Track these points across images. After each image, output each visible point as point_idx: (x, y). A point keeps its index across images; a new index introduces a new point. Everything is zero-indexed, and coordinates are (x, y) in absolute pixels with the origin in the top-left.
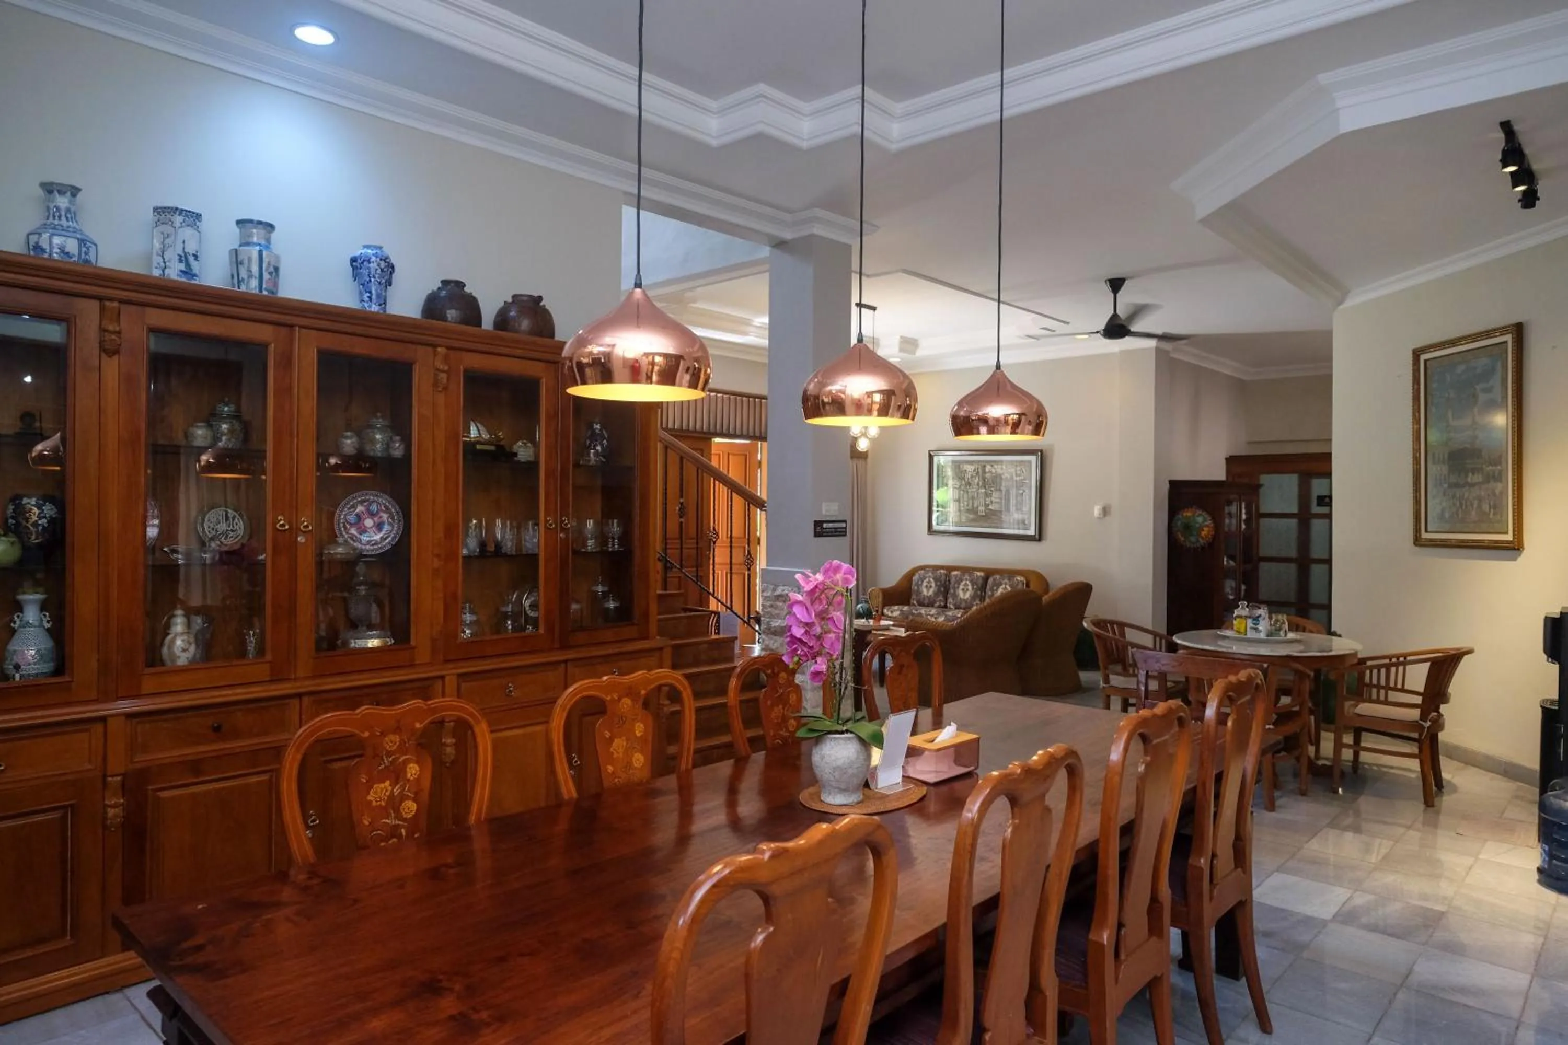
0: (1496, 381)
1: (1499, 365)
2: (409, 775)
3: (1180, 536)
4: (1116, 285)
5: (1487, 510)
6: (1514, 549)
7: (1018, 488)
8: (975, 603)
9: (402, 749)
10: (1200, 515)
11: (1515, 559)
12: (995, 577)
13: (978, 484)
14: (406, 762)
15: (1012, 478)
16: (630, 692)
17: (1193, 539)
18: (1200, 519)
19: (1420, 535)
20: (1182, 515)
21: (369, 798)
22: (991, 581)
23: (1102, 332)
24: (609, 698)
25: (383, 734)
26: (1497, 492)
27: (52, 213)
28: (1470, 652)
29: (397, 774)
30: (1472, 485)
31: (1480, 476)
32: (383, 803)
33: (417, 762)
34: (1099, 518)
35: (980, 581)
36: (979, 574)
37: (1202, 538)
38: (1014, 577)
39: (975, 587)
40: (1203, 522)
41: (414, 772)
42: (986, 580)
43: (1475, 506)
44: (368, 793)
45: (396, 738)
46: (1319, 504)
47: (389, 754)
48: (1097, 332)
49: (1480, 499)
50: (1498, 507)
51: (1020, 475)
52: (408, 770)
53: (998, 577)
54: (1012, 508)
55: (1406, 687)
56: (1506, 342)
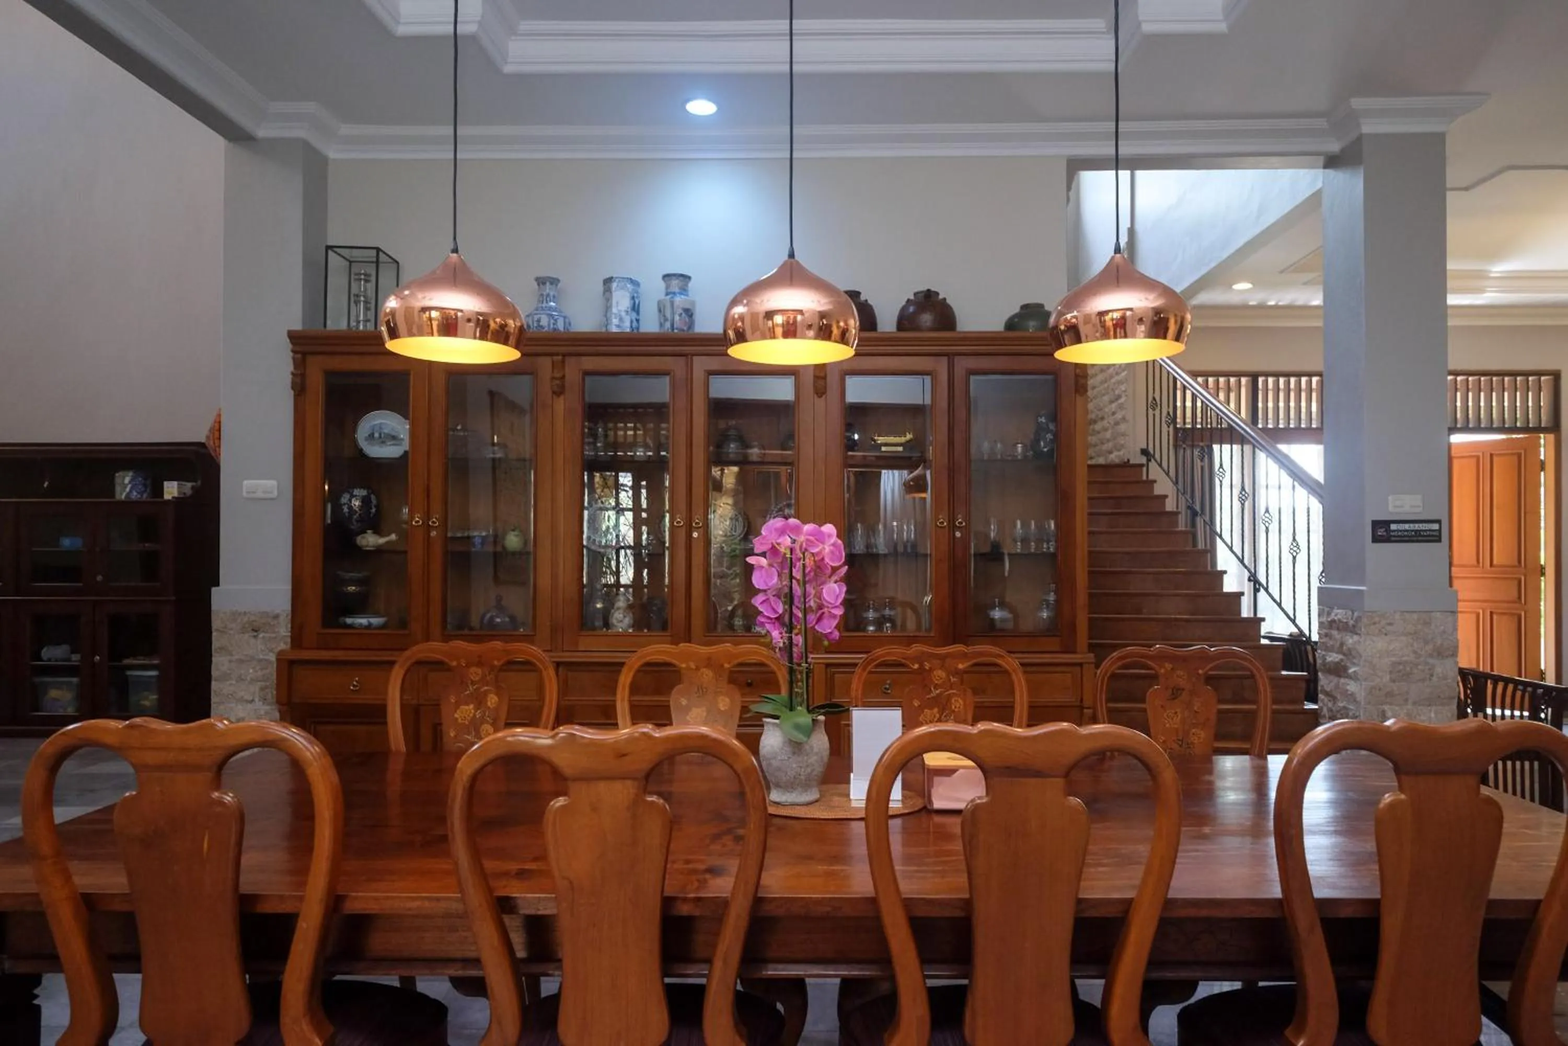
2: (489, 704)
9: (483, 681)
14: (486, 693)
16: (709, 662)
21: (456, 716)
24: (684, 666)
25: (468, 665)
27: (543, 298)
29: (479, 700)
32: (467, 723)
33: (497, 694)
41: (493, 701)
44: (456, 711)
45: (479, 671)
47: (473, 683)
52: (489, 699)
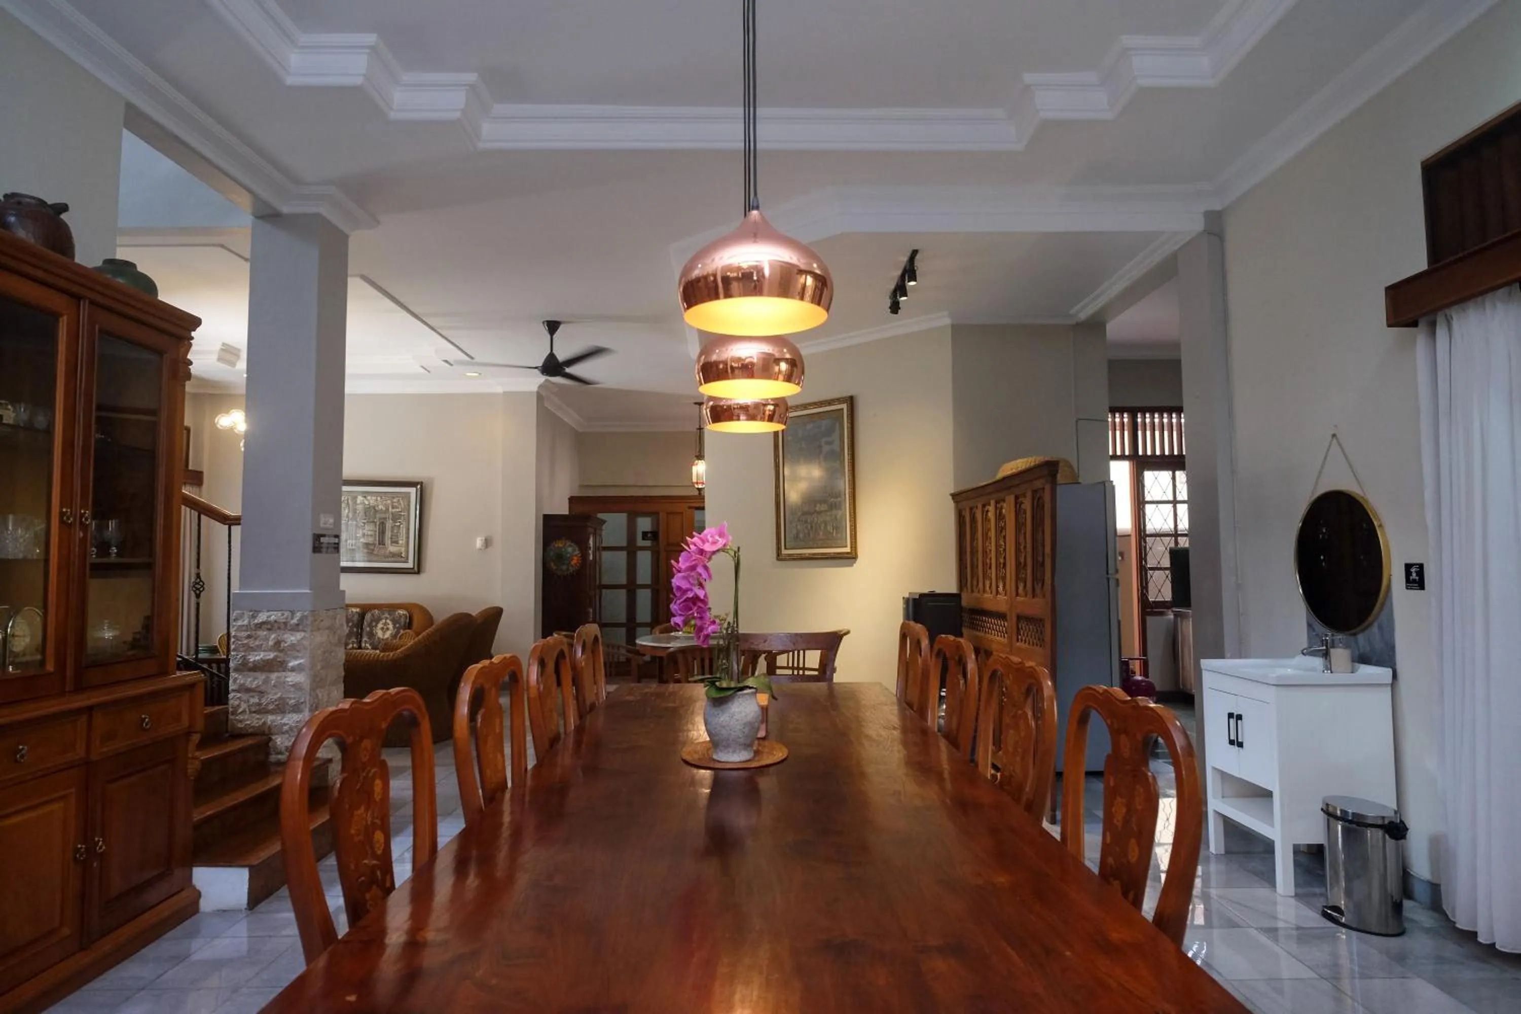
0: (836, 436)
1: (837, 425)
3: (552, 564)
4: (553, 327)
5: (832, 531)
6: (853, 558)
7: (394, 520)
8: (350, 641)
10: (570, 546)
11: (851, 565)
12: (373, 612)
13: (348, 516)
15: (387, 509)
17: (564, 567)
18: (570, 550)
19: (781, 552)
20: (554, 546)
22: (368, 617)
23: (540, 368)
26: (838, 517)
28: (848, 633)
30: (819, 513)
31: (826, 506)
34: (481, 549)
35: (356, 618)
36: (354, 610)
37: (572, 566)
38: (395, 611)
39: (350, 624)
40: (573, 552)
42: (362, 616)
43: (822, 528)
46: (644, 539)
48: (536, 368)
49: (826, 523)
50: (839, 528)
51: (397, 508)
53: (377, 611)
54: (388, 541)
55: (806, 666)
56: (843, 409)
